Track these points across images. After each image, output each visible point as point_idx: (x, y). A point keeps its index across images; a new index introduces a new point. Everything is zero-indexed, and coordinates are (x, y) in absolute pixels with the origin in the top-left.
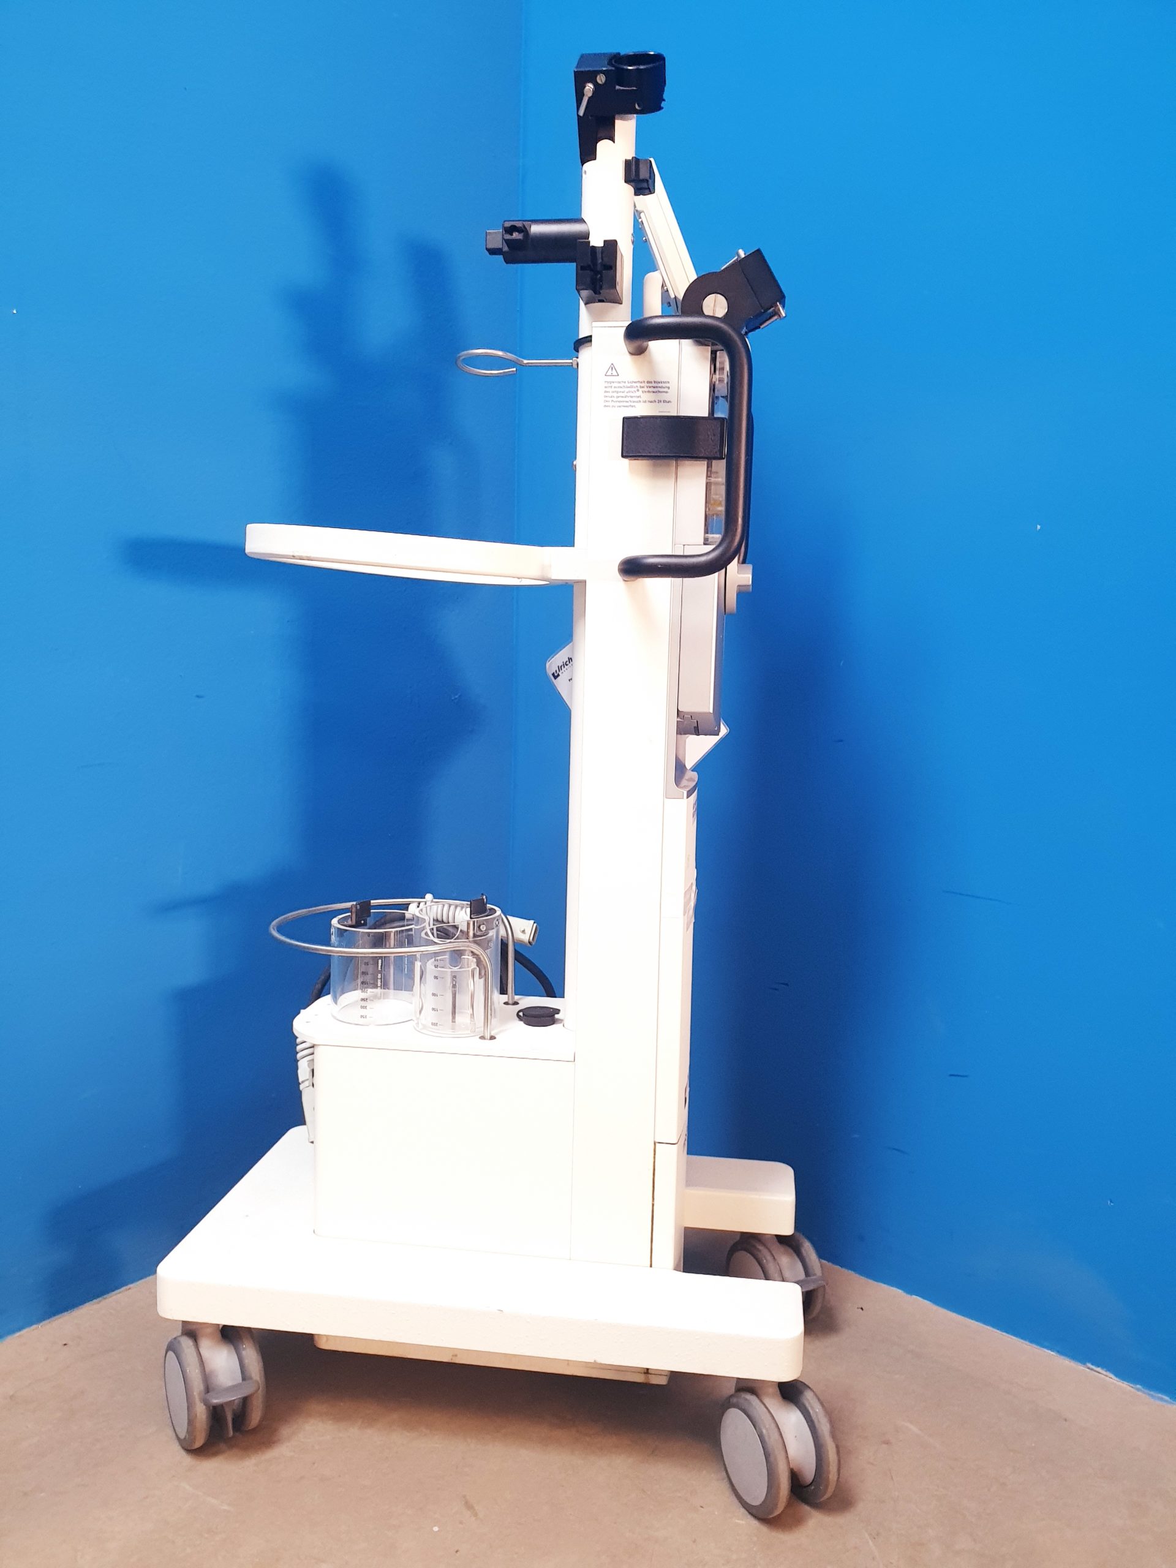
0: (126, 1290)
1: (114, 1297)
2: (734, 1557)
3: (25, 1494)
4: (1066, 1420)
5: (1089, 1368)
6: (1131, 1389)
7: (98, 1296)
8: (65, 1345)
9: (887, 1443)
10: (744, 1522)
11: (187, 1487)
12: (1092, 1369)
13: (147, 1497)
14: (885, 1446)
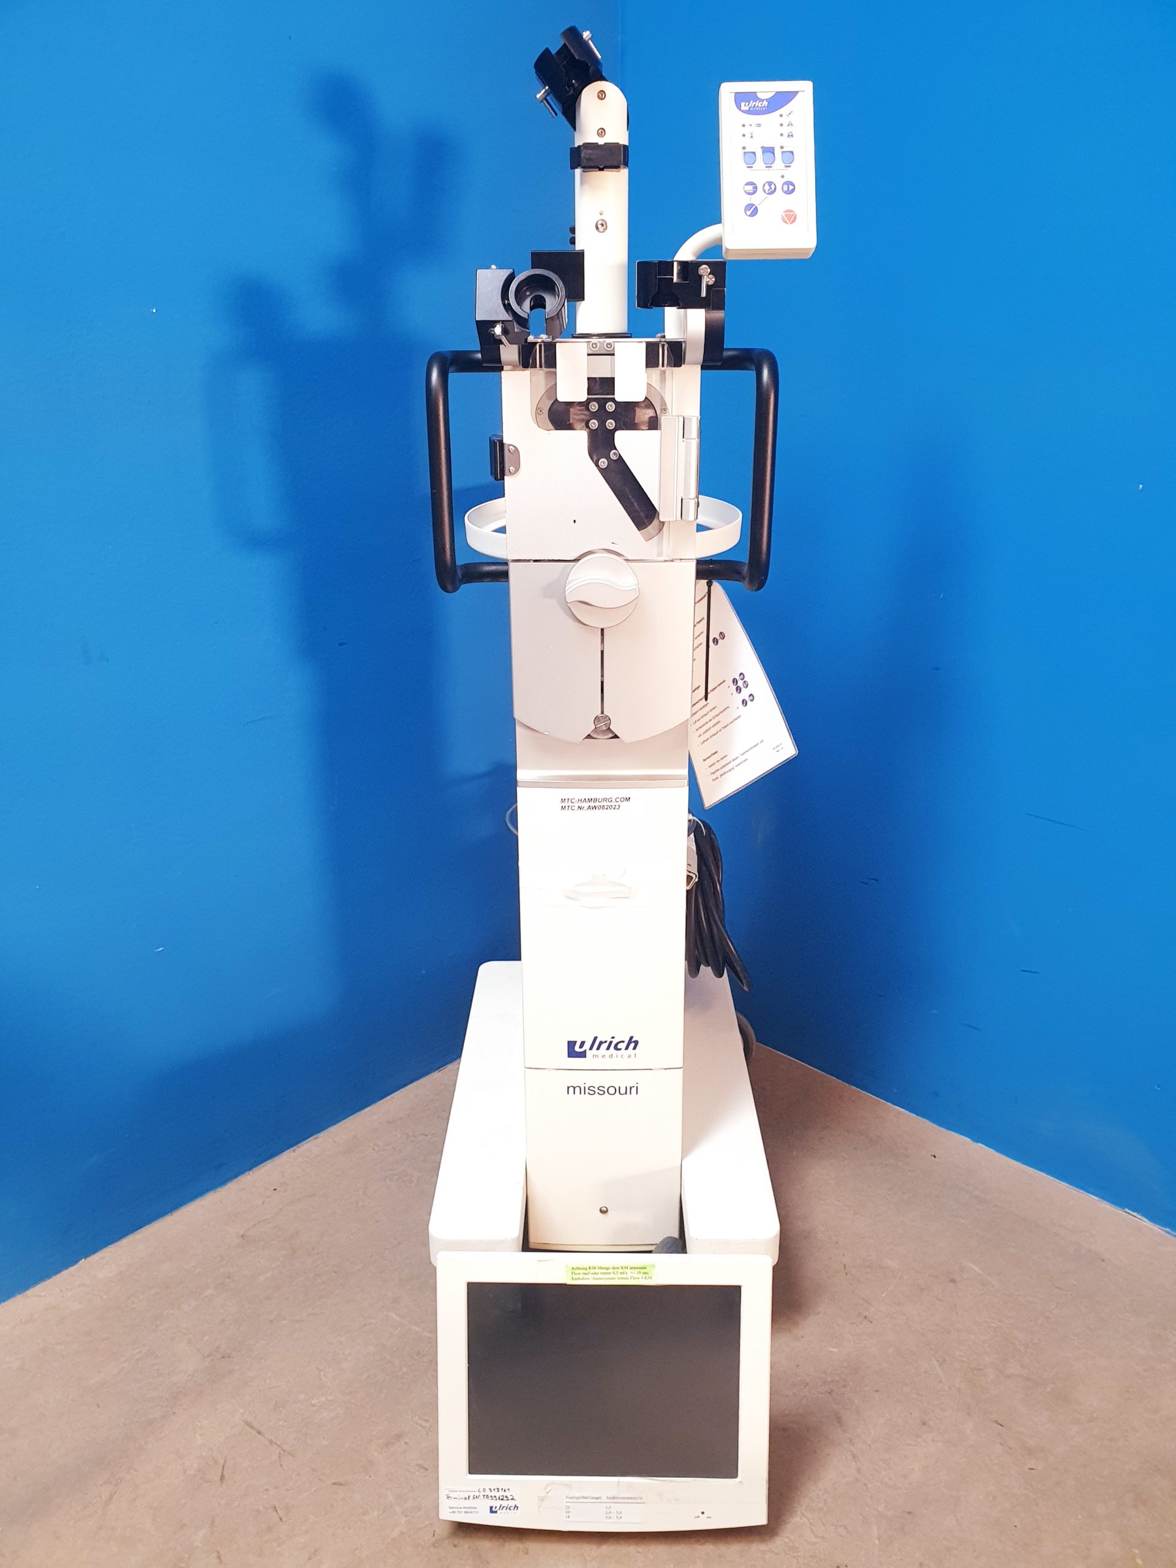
0: (315, 1139)
1: (306, 1145)
2: (829, 1379)
3: (271, 1321)
4: (1103, 1260)
5: (1126, 1212)
6: (1160, 1230)
7: (291, 1146)
8: (275, 1190)
9: (953, 1281)
10: (836, 1350)
11: (395, 1316)
12: (1129, 1214)
13: (365, 1325)
14: (951, 1284)
